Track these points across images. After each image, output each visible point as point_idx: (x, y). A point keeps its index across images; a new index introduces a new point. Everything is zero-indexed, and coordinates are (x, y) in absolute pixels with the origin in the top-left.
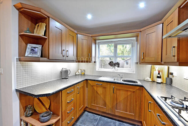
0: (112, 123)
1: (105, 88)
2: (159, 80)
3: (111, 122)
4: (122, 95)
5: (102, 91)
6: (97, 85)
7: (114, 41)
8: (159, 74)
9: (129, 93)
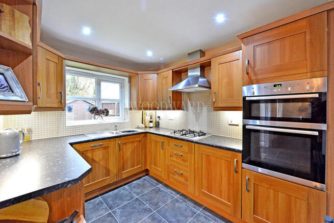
0: (122, 191)
1: (106, 148)
2: (151, 125)
3: (120, 191)
4: (128, 150)
5: (103, 155)
6: (93, 148)
7: (97, 75)
8: (151, 118)
9: (136, 144)
